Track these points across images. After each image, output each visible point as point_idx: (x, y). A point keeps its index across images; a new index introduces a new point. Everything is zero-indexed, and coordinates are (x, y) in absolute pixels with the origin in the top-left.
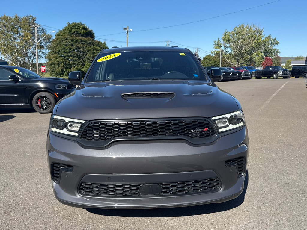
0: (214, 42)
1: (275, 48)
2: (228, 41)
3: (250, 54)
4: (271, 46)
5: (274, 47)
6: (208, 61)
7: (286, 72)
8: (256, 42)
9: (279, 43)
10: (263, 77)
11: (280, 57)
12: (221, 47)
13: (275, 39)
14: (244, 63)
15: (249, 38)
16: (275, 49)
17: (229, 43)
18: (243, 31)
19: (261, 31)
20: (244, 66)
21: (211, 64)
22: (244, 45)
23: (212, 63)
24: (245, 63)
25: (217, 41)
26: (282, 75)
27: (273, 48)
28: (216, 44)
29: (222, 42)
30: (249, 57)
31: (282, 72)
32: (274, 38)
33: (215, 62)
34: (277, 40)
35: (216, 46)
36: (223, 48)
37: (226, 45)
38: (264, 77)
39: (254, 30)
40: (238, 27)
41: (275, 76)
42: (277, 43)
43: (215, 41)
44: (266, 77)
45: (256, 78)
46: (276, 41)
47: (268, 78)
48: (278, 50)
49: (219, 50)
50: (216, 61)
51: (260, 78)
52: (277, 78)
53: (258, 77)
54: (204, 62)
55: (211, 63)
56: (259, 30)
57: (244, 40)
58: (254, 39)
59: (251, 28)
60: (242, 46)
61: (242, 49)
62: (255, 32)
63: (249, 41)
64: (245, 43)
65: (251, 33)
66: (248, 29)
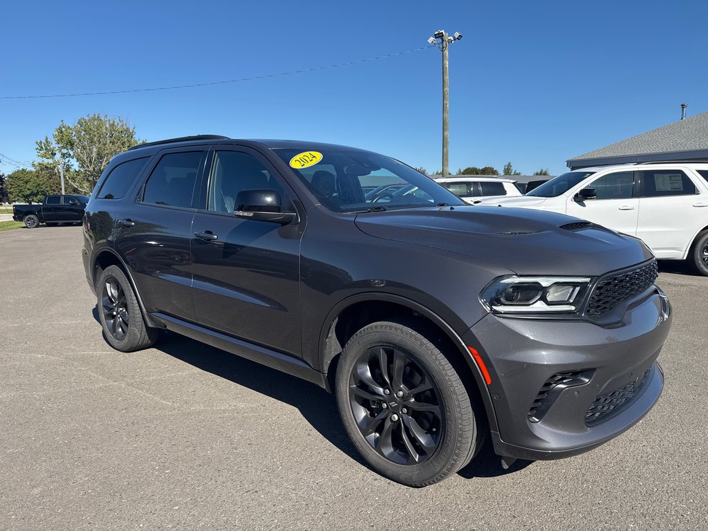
0: (37, 143)
2: (71, 144)
6: (21, 183)
12: (54, 154)
15: (113, 143)
17: (72, 149)
18: (99, 127)
19: (131, 131)
21: (28, 189)
22: (105, 155)
23: (31, 188)
25: (44, 141)
28: (42, 148)
29: (54, 145)
33: (39, 185)
35: (41, 152)
36: (58, 156)
37: (65, 151)
39: (119, 128)
40: (87, 119)
43: (39, 141)
49: (50, 161)
50: (41, 183)
54: (12, 185)
55: (28, 186)
56: (127, 130)
57: (105, 145)
58: (122, 144)
59: (115, 124)
60: (102, 158)
61: (101, 162)
62: (122, 132)
63: (114, 148)
64: (106, 152)
65: (116, 134)
66: (108, 126)
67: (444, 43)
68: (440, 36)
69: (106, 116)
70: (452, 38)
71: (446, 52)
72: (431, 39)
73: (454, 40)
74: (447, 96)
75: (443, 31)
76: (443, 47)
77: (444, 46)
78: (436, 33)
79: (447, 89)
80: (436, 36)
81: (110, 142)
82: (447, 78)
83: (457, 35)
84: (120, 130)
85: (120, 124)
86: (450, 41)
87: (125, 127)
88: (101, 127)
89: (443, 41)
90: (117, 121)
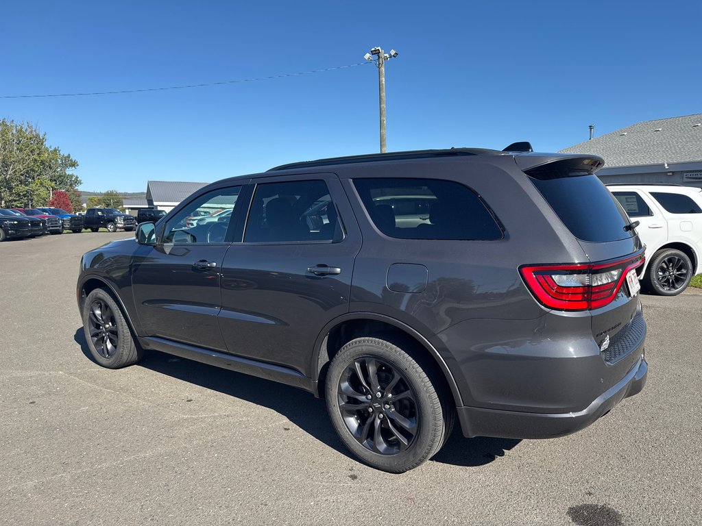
1: (71, 174)
3: (25, 183)
4: (61, 170)
5: (69, 171)
7: (130, 219)
8: (36, 160)
9: (78, 165)
10: (83, 230)
11: (79, 190)
13: (69, 156)
14: (15, 201)
15: (21, 150)
16: (72, 176)
18: (4, 133)
19: (41, 138)
20: (17, 206)
22: (11, 163)
24: (19, 200)
26: (125, 225)
27: (67, 173)
30: (22, 188)
31: (124, 220)
32: (66, 155)
34: (73, 158)
38: (86, 229)
39: (27, 134)
41: (110, 227)
42: (74, 164)
44: (89, 230)
45: (71, 231)
46: (71, 160)
47: (93, 231)
48: (77, 177)
51: (79, 231)
52: (115, 231)
53: (76, 230)
56: (37, 136)
57: (11, 152)
58: (31, 152)
59: (24, 130)
60: (7, 166)
61: (7, 171)
62: (31, 138)
63: (21, 156)
64: (13, 159)
65: (23, 141)
66: (14, 132)
67: (381, 60)
68: (376, 53)
69: (13, 121)
70: (387, 55)
71: (383, 69)
72: (367, 56)
73: (390, 57)
74: (384, 113)
75: (379, 48)
76: (379, 64)
77: (381, 62)
78: (373, 49)
79: (384, 106)
80: (372, 53)
81: (18, 149)
82: (383, 94)
83: (393, 52)
84: (29, 136)
85: (29, 130)
86: (386, 58)
87: (34, 133)
88: (6, 133)
89: (379, 57)
90: (25, 127)
